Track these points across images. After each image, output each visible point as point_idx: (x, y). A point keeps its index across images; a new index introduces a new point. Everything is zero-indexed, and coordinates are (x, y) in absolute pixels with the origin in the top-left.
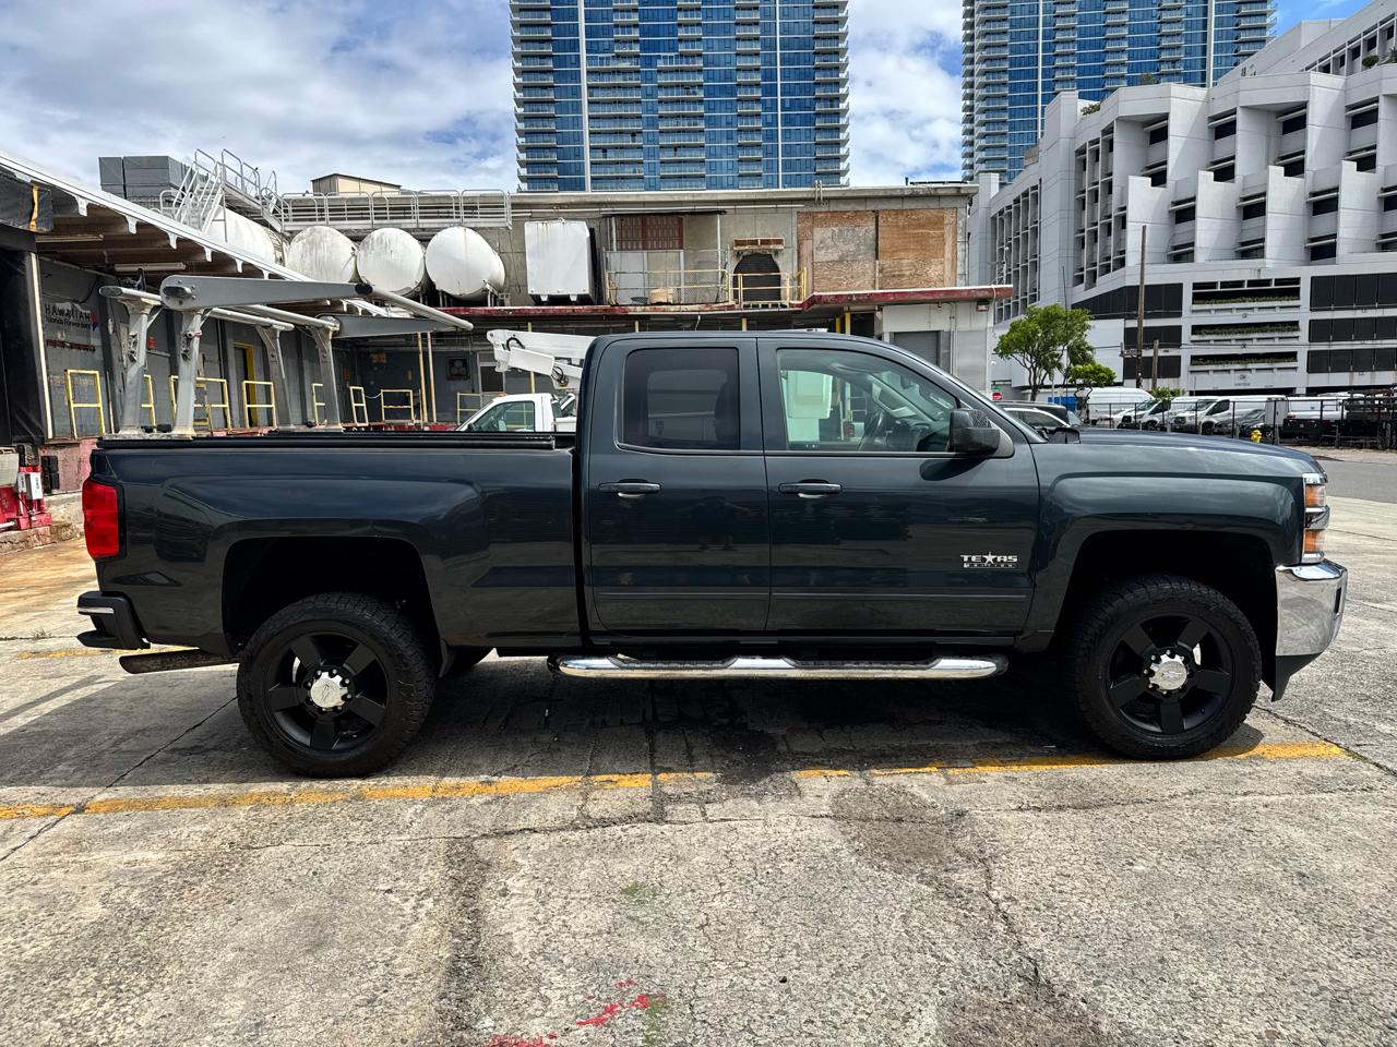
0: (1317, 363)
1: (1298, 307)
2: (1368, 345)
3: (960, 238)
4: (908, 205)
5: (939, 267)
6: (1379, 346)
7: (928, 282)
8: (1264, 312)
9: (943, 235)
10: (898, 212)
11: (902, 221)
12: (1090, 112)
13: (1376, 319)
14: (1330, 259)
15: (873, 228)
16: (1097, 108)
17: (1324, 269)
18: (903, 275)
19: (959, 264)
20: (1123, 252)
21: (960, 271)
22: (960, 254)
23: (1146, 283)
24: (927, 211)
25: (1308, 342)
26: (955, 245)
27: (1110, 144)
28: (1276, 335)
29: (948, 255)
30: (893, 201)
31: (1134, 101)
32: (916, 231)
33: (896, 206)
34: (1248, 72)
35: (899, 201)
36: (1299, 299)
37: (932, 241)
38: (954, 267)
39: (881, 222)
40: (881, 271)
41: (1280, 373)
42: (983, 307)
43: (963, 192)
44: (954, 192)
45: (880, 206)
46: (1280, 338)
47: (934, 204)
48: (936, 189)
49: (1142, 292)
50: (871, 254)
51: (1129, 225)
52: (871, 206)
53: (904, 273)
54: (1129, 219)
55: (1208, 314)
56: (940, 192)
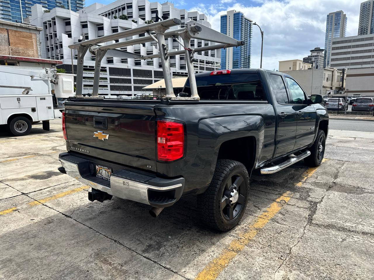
0: (112, 88)
1: (107, 74)
2: (122, 85)
3: (38, 44)
4: (19, 30)
5: (32, 52)
6: (124, 85)
7: (29, 56)
8: (104, 75)
9: (32, 42)
10: (16, 31)
11: (17, 34)
12: (46, 12)
13: (123, 79)
14: (112, 63)
15: (7, 35)
16: (49, 12)
17: (111, 66)
18: (20, 53)
19: (39, 52)
20: (63, 54)
21: (39, 54)
22: (39, 49)
23: (73, 64)
24: (26, 33)
25: (109, 83)
26: (37, 45)
27: (55, 23)
28: (103, 81)
29: (35, 48)
30: (13, 27)
31: (61, 12)
32: (23, 39)
33: (15, 29)
34: (84, 12)
35: (16, 28)
36: (107, 72)
37: (29, 43)
38: (37, 53)
39: (9, 33)
40: (12, 50)
41: (104, 90)
42: (54, 66)
43: (38, 29)
44: (35, 29)
45: (9, 28)
46: (104, 82)
47: (28, 31)
48: (29, 26)
49: (73, 66)
50: (7, 44)
51: (63, 47)
52: (5, 27)
53: (20, 52)
54: (63, 45)
55: (86, 74)
56: (30, 28)
